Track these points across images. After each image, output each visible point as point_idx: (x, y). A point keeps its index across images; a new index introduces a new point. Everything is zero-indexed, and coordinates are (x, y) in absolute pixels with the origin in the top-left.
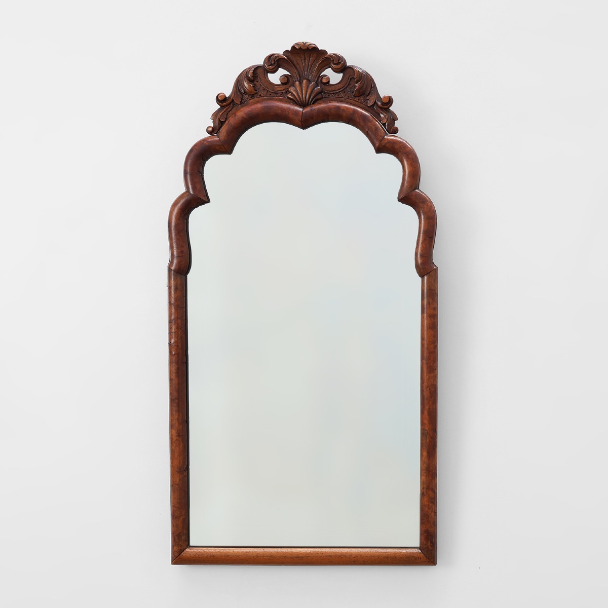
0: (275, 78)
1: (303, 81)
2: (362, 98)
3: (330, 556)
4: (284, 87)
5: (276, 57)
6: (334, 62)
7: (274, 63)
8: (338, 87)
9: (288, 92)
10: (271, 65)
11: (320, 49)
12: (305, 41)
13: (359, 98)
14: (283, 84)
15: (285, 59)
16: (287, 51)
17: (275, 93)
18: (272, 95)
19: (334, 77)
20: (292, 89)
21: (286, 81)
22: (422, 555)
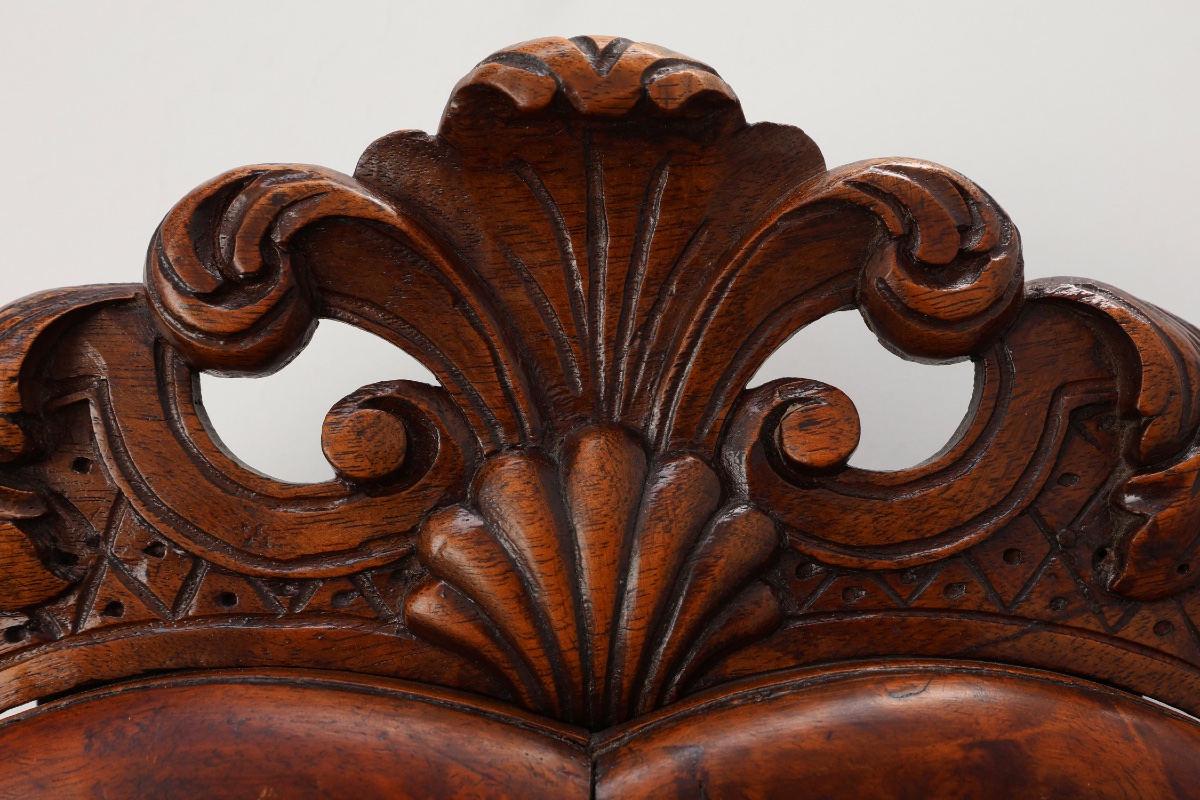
1: (572, 450)
5: (282, 205)
6: (919, 249)
7: (264, 274)
9: (409, 566)
10: (226, 289)
11: (752, 116)
12: (603, 32)
13: (1170, 612)
14: (355, 485)
15: (377, 225)
16: (400, 146)
17: (278, 583)
18: (244, 598)
20: (451, 539)
21: (393, 451)
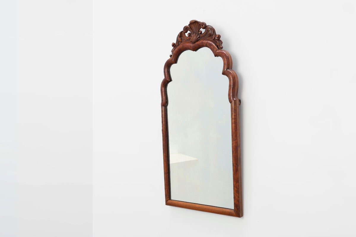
0: (187, 34)
1: (194, 34)
2: (211, 37)
3: (206, 209)
4: (189, 37)
5: (186, 27)
8: (204, 34)
9: (190, 39)
10: (185, 30)
15: (189, 27)
17: (187, 40)
19: (203, 31)
20: (191, 38)
21: (190, 35)
22: (234, 213)
